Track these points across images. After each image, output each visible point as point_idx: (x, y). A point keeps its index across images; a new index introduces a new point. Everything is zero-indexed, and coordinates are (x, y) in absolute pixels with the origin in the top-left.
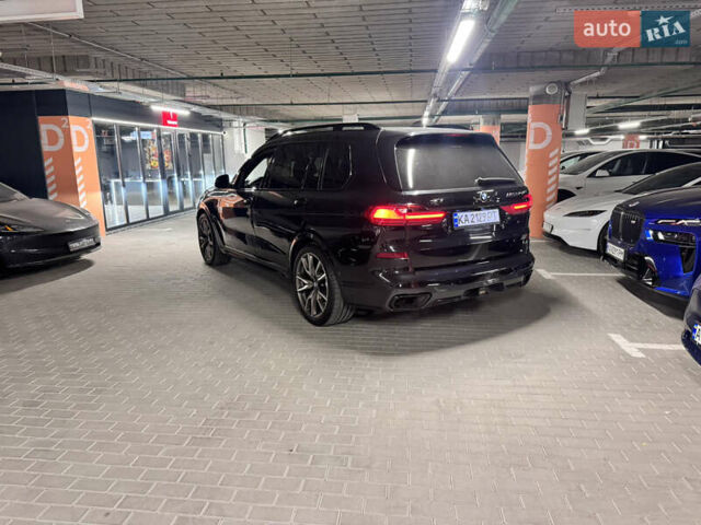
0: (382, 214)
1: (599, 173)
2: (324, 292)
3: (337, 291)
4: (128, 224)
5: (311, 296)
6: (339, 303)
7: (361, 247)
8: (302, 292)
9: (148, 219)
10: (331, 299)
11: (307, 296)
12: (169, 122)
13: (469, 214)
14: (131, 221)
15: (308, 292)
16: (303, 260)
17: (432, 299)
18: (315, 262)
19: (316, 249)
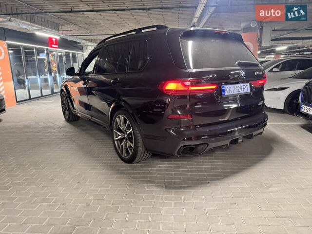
0: (171, 86)
1: (274, 70)
2: (131, 141)
3: (140, 141)
4: (30, 99)
5: (123, 143)
6: (141, 149)
7: (155, 110)
8: (117, 140)
9: (42, 96)
10: (136, 146)
11: (121, 143)
12: (53, 46)
13: (232, 86)
14: (31, 97)
15: (121, 140)
16: (118, 119)
17: (208, 148)
18: (125, 121)
19: (126, 112)
